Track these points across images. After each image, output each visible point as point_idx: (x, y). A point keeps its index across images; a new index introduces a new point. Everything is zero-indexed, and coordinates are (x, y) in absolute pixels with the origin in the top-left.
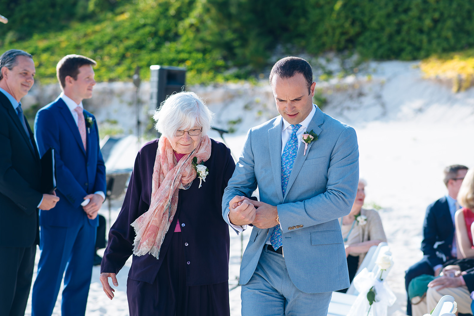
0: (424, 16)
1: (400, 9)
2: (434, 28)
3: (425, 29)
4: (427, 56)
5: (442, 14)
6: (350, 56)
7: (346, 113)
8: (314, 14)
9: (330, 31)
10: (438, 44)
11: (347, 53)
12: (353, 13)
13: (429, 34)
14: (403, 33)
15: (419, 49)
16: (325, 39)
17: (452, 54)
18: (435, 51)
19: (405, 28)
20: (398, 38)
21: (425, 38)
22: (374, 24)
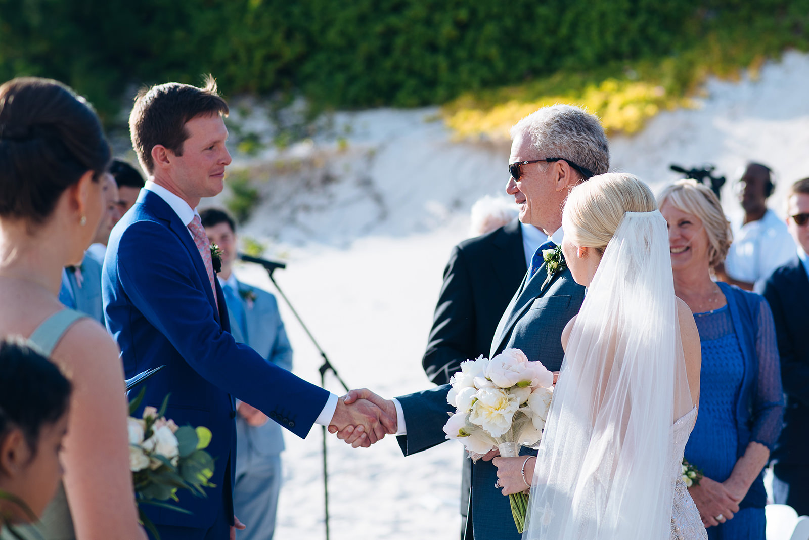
0: (437, 17)
1: (385, 5)
2: (459, 41)
3: (442, 42)
4: (449, 98)
5: (473, 12)
6: (288, 103)
7: (302, 217)
8: (203, 21)
9: (242, 54)
10: (472, 73)
11: (279, 96)
12: (288, 15)
13: (449, 53)
14: (397, 54)
15: (431, 83)
16: (232, 69)
17: (504, 91)
18: (467, 87)
19: (400, 41)
20: (388, 64)
21: (443, 62)
22: (332, 36)
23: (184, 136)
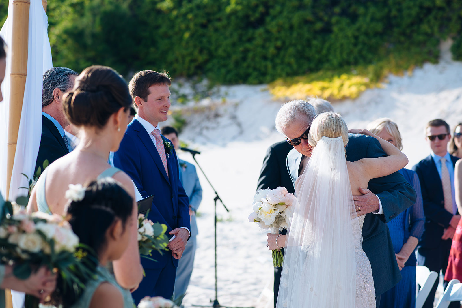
0: (267, 44)
1: (244, 38)
2: (277, 55)
3: (269, 56)
4: (272, 81)
5: (284, 43)
6: (200, 81)
7: (205, 132)
8: (163, 44)
9: (180, 59)
10: (282, 69)
11: (196, 78)
12: (201, 42)
13: (272, 60)
14: (249, 60)
15: (264, 74)
16: (176, 65)
17: (297, 78)
18: (280, 76)
19: (250, 55)
20: (245, 65)
21: (269, 64)
22: (220, 52)
23: (148, 93)
